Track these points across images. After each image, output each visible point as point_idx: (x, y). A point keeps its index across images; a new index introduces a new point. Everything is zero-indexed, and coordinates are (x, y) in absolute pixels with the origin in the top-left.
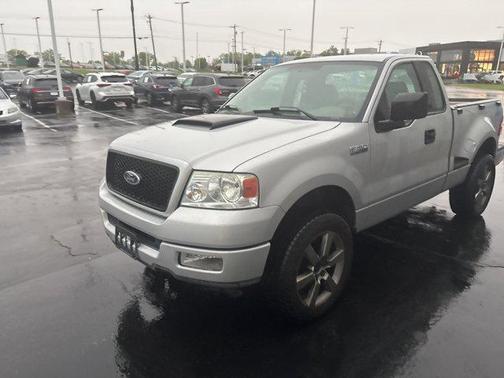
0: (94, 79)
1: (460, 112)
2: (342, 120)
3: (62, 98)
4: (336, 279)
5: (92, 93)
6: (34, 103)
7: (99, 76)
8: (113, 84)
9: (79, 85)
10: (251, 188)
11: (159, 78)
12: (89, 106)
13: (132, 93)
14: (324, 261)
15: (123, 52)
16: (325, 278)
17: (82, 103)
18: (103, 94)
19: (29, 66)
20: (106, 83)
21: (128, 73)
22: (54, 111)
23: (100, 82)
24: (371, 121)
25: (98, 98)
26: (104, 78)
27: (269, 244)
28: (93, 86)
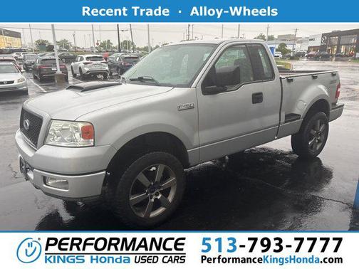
0: (82, 59)
1: (290, 81)
2: (174, 86)
3: (59, 72)
4: (170, 199)
5: (80, 68)
6: (41, 75)
7: (85, 57)
8: (94, 62)
9: (73, 64)
10: (88, 132)
11: (126, 58)
12: (78, 78)
13: (107, 68)
14: (157, 185)
15: (109, 41)
16: (159, 197)
17: (74, 75)
18: (87, 69)
19: (48, 51)
20: (89, 62)
21: (110, 55)
22: (54, 81)
23: (85, 61)
24: (199, 87)
25: (84, 72)
26: (87, 58)
27: (104, 172)
28: (81, 64)
